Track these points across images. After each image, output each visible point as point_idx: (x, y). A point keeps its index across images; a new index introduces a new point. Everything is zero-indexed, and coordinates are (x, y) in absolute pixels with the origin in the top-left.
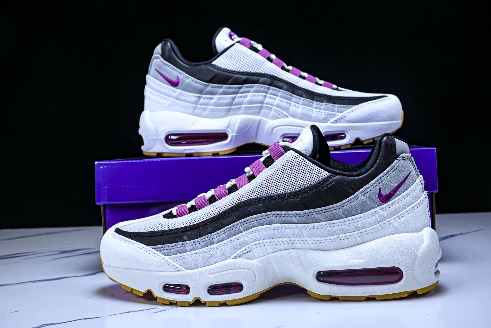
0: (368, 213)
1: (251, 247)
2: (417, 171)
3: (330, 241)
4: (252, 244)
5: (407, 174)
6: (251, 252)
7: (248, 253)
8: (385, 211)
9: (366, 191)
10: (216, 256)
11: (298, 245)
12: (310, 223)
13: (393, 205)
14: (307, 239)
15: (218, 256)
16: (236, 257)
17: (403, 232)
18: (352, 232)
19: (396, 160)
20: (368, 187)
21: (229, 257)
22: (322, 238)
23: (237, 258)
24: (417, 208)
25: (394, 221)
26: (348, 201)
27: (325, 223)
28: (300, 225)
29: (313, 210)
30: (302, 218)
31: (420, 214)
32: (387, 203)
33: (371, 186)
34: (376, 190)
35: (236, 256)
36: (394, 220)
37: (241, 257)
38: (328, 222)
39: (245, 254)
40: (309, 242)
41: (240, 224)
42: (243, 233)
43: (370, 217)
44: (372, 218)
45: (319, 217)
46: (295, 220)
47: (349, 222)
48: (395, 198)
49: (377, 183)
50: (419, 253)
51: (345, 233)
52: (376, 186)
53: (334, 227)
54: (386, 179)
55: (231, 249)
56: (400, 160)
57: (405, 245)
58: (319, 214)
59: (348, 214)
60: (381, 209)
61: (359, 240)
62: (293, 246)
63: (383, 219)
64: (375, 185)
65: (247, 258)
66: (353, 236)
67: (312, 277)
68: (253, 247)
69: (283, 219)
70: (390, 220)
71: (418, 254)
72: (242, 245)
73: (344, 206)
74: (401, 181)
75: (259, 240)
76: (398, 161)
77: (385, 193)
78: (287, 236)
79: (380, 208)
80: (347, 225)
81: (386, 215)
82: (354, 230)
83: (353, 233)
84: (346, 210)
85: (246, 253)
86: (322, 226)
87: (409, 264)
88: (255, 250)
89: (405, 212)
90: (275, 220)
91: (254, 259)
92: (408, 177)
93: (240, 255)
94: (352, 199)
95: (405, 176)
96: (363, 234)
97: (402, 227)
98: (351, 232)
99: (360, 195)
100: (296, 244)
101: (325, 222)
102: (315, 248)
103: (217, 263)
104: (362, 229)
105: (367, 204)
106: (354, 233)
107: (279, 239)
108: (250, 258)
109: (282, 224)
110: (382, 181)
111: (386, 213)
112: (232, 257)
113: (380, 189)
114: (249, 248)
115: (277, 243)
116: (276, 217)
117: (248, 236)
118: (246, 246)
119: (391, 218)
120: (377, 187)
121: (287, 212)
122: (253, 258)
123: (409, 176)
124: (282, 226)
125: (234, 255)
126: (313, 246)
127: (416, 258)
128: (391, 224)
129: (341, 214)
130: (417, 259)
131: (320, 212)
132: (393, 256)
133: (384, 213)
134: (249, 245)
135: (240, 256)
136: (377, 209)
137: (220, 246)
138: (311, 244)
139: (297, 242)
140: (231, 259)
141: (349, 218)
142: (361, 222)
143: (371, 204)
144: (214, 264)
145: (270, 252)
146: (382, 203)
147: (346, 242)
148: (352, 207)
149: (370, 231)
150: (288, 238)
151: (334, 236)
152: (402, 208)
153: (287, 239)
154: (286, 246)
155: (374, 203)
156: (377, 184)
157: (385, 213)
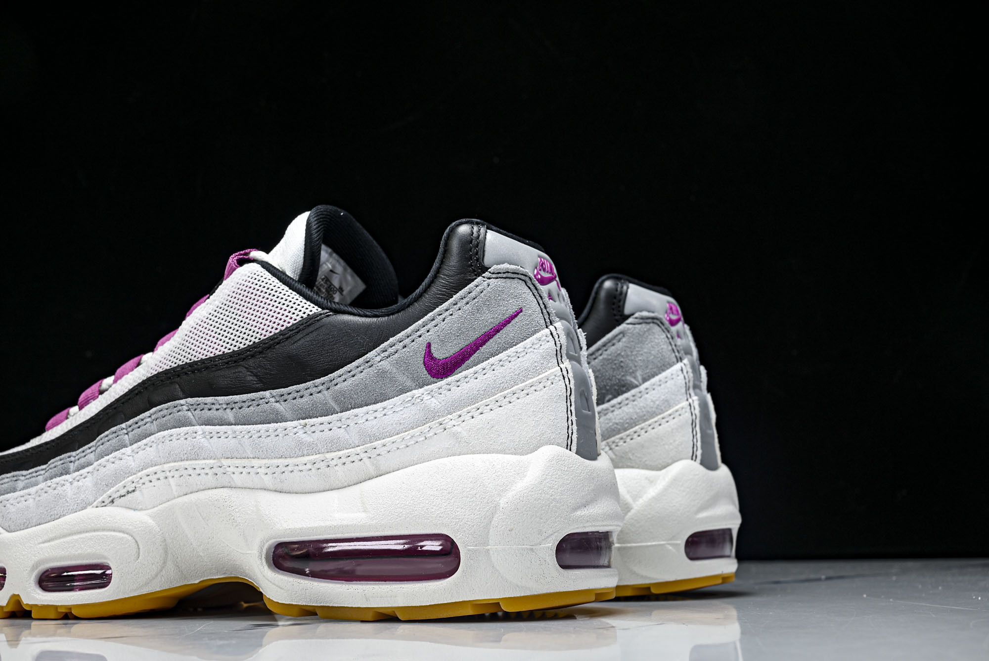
0: (395, 403)
1: (138, 481)
2: (548, 312)
3: (304, 467)
4: (139, 474)
5: (511, 312)
6: (137, 493)
7: (130, 494)
8: (436, 399)
9: (393, 347)
10: (64, 500)
11: (238, 479)
12: (260, 423)
13: (459, 383)
14: (256, 463)
15: (68, 500)
16: (103, 504)
17: (477, 451)
18: (353, 448)
19: (480, 277)
20: (400, 340)
21: (90, 504)
22: (286, 462)
23: (105, 506)
24: (525, 397)
25: (457, 424)
26: (350, 372)
27: (295, 423)
28: (240, 427)
29: (271, 394)
30: (246, 410)
31: (533, 411)
32: (446, 379)
33: (408, 337)
34: (419, 346)
35: (104, 502)
36: (457, 420)
37: (115, 504)
38: (302, 422)
39: (122, 496)
40: (259, 470)
41: (126, 429)
42: (128, 450)
43: (399, 411)
44: (402, 413)
45: (282, 408)
46: (230, 415)
47: (349, 422)
48: (468, 369)
49: (423, 330)
50: (502, 502)
51: (339, 450)
52: (420, 336)
53: (314, 434)
54: (446, 320)
55: (96, 484)
56: (489, 278)
57: (470, 480)
58: (282, 403)
59: (347, 403)
60: (427, 393)
61: (368, 466)
62: (224, 480)
63: (430, 416)
64: (418, 333)
65: (127, 506)
66: (356, 458)
67: (257, 555)
68: (141, 481)
69: (207, 414)
70: (446, 421)
71: (501, 505)
72: (118, 477)
73: (337, 384)
74: (487, 329)
75: (155, 465)
76: (484, 281)
77: (440, 353)
78: (212, 454)
79: (425, 390)
80: (342, 430)
81: (439, 407)
82: (357, 443)
83: (356, 448)
84: (342, 393)
85: (124, 496)
86: (286, 429)
87: (473, 526)
88: (146, 488)
89: (489, 403)
90: (192, 417)
91: (141, 510)
92: (513, 322)
93: (114, 499)
94: (358, 367)
95: (501, 318)
96: (377, 451)
97: (476, 437)
98: (351, 446)
99: (378, 358)
100: (232, 475)
101: (293, 422)
102: (271, 487)
103: (64, 515)
104: (376, 440)
105: (393, 380)
106: (358, 449)
107: (193, 462)
108: (133, 507)
109: (204, 427)
110: (436, 326)
111: (439, 403)
112: (95, 504)
113: (429, 346)
114: (133, 482)
115: (191, 471)
116: (195, 410)
117: (135, 456)
118: (128, 477)
119: (449, 416)
120: (421, 338)
121: (216, 398)
122: (140, 507)
123: (516, 319)
124: (203, 430)
125: (100, 499)
126: (268, 481)
127: (493, 515)
128: (447, 430)
129: (331, 403)
130: (497, 515)
131: (286, 397)
132: (435, 505)
133: (433, 403)
134: (135, 476)
135: (112, 502)
136: (417, 392)
137: (77, 478)
138: (263, 476)
139: (235, 470)
140: (93, 507)
141: (348, 412)
142: (375, 422)
143: (402, 378)
144: (59, 518)
145: (176, 494)
146: (432, 379)
147: (340, 473)
148: (357, 385)
149: (395, 445)
150: (214, 459)
151: (313, 456)
152: (482, 392)
153: (212, 461)
154: (210, 480)
155: (413, 380)
156: (422, 332)
157: (435, 401)
